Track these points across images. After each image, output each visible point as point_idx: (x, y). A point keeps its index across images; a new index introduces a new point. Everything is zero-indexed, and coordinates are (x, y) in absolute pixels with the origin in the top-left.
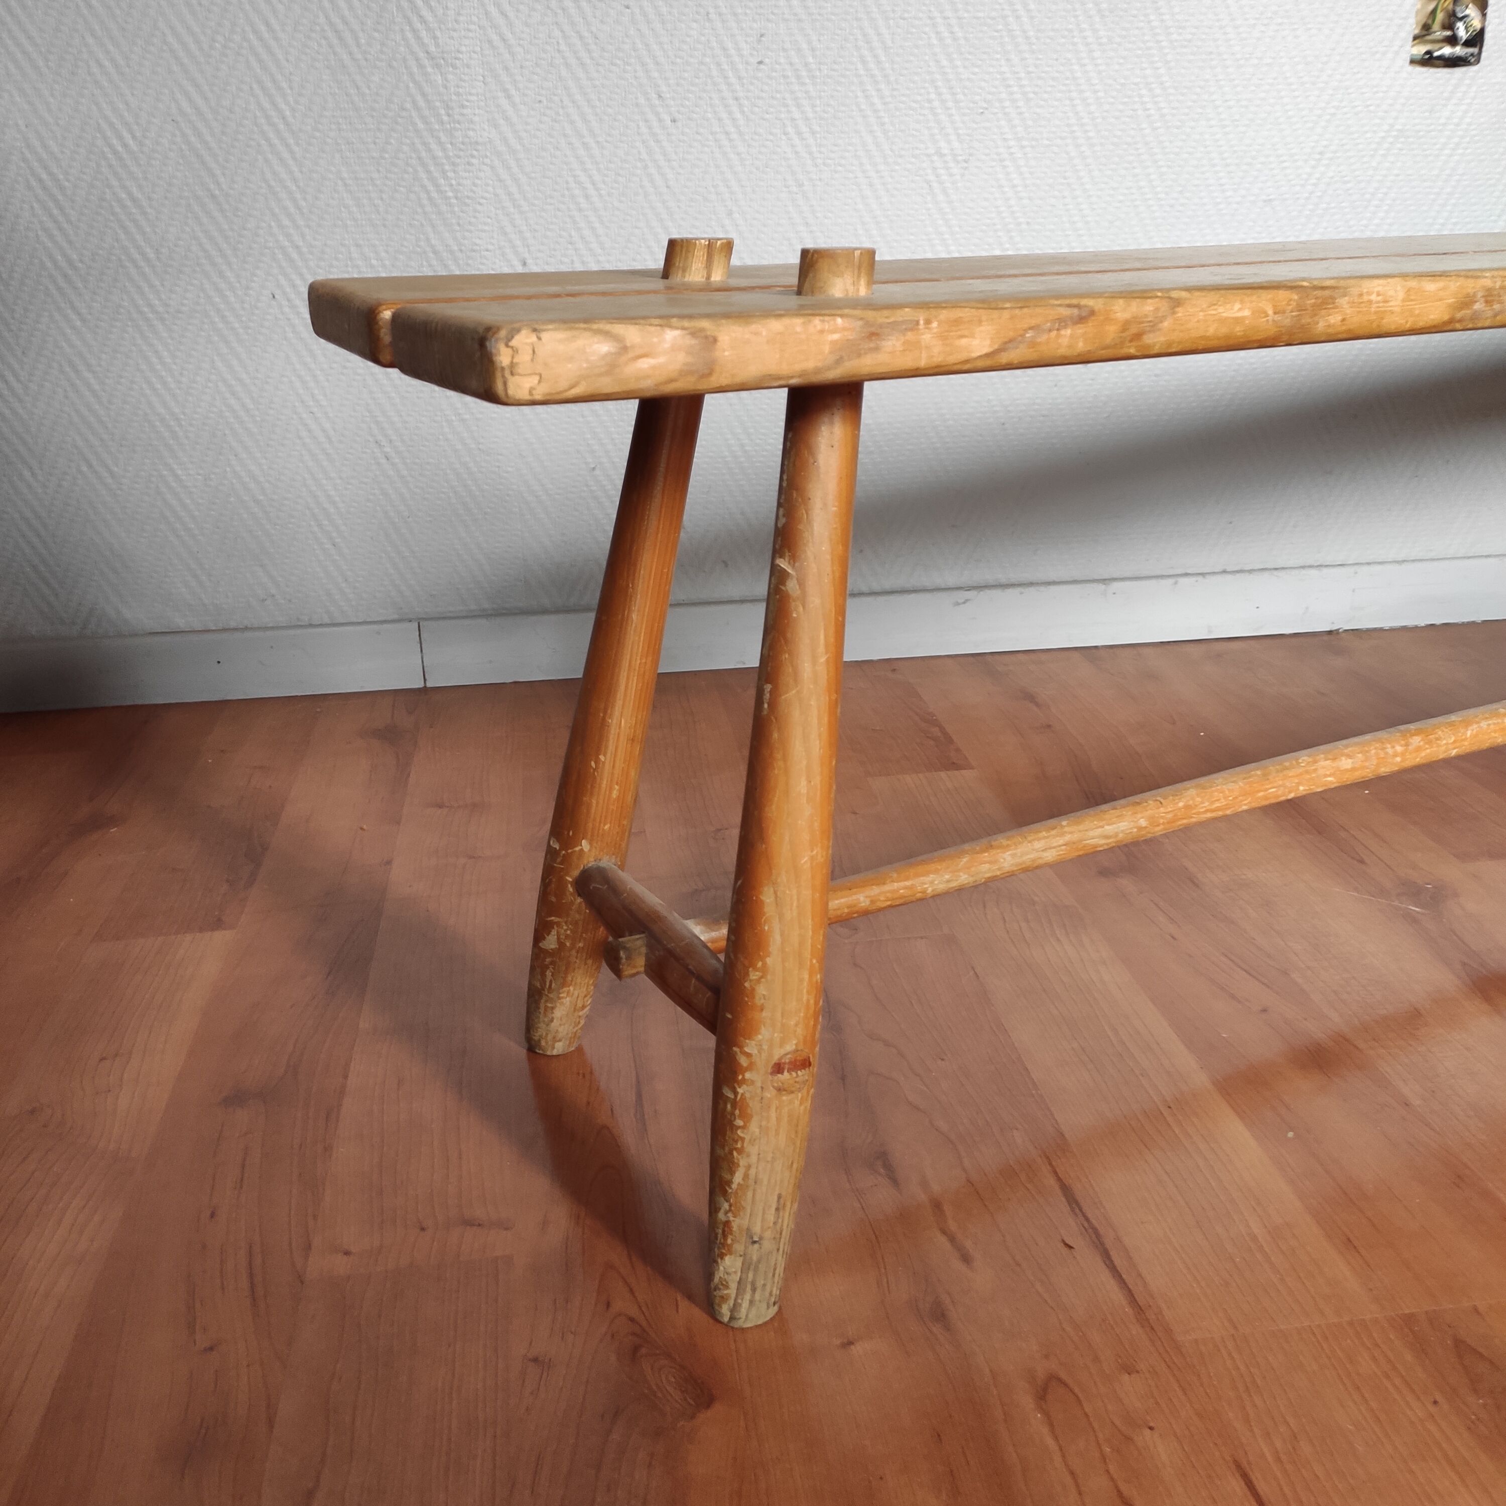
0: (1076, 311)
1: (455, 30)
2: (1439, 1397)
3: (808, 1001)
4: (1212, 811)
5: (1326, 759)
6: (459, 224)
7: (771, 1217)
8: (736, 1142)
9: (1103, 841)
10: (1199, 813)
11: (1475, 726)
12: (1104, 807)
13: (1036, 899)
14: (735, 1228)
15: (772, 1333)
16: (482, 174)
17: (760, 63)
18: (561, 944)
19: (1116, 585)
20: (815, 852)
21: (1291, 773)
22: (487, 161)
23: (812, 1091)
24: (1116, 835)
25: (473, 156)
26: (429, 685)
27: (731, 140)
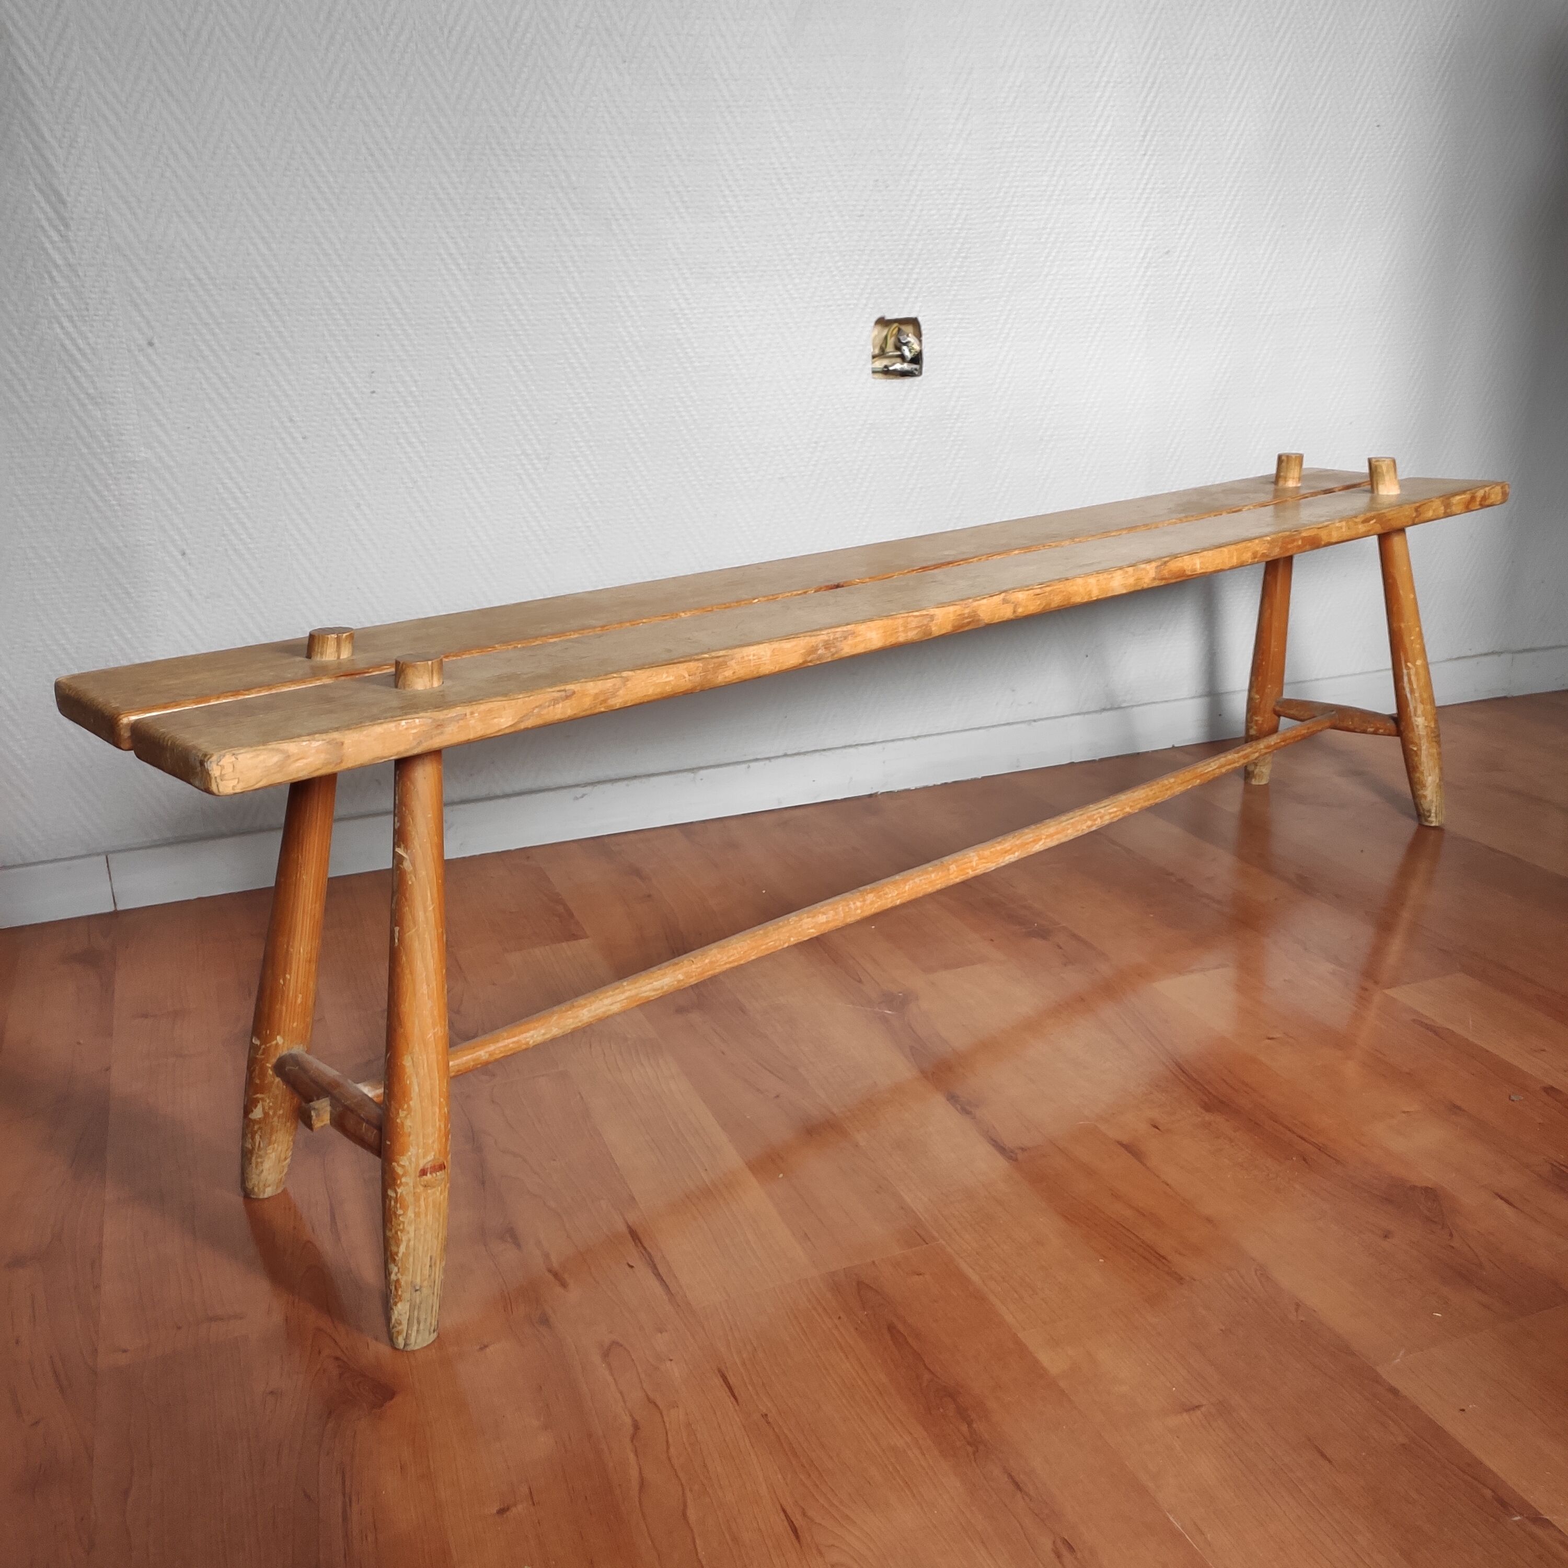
0: (563, 693)
1: (111, 376)
2: (842, 1315)
3: (440, 1126)
4: (730, 962)
5: (808, 917)
6: (123, 526)
7: (426, 1271)
8: (399, 1225)
9: (653, 994)
10: (720, 966)
11: (911, 882)
12: (652, 969)
13: (629, 1036)
14: (403, 1283)
15: (434, 1351)
16: (141, 486)
17: (373, 392)
18: (266, 1114)
19: (703, 773)
20: (436, 1030)
21: (784, 930)
22: (145, 475)
23: (448, 1185)
24: (662, 987)
25: (132, 472)
26: (120, 908)
27: (354, 450)
